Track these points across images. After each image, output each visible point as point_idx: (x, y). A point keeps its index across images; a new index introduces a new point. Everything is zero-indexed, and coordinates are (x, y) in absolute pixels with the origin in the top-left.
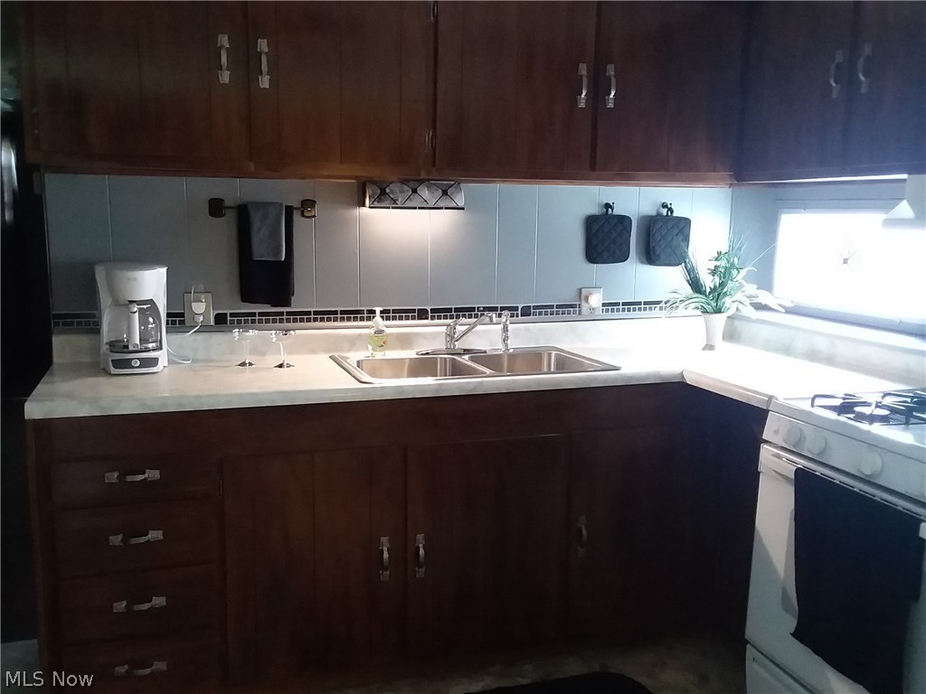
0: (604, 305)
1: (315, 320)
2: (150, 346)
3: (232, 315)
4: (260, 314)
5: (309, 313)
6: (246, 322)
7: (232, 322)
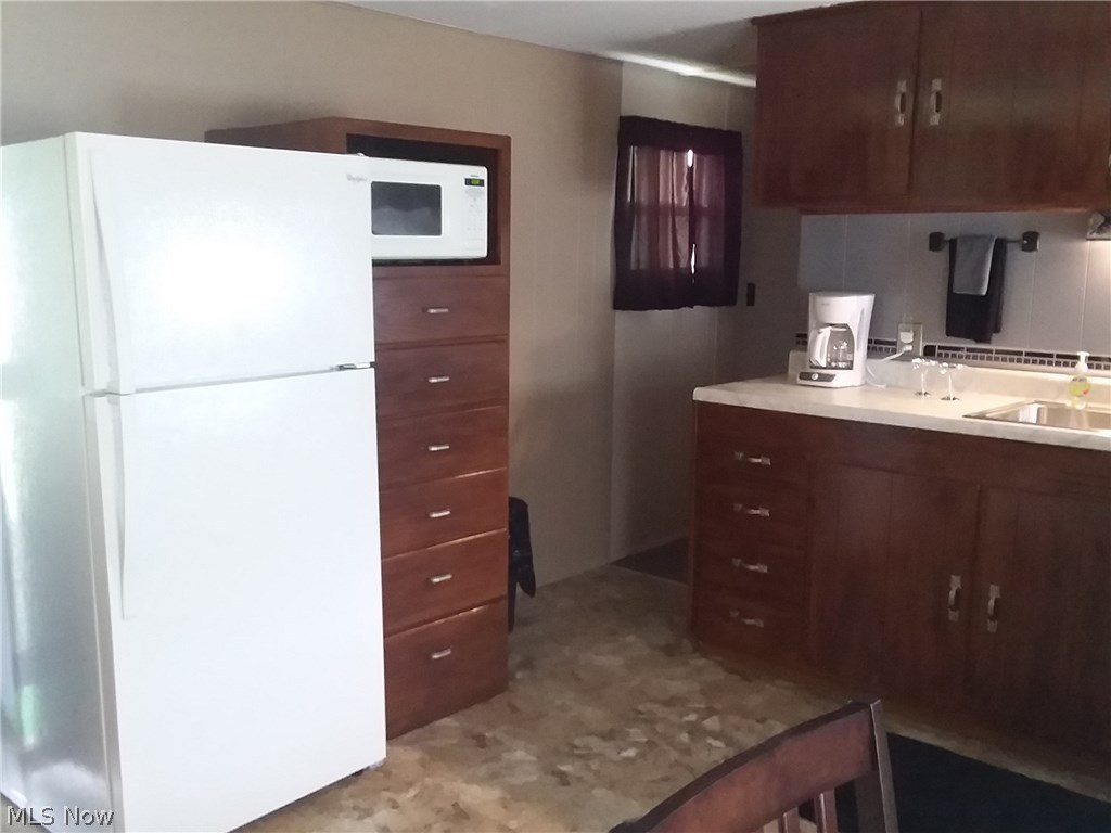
1: (1027, 362)
2: (840, 365)
3: (940, 348)
4: (968, 350)
5: (1020, 353)
6: (954, 356)
7: (940, 355)
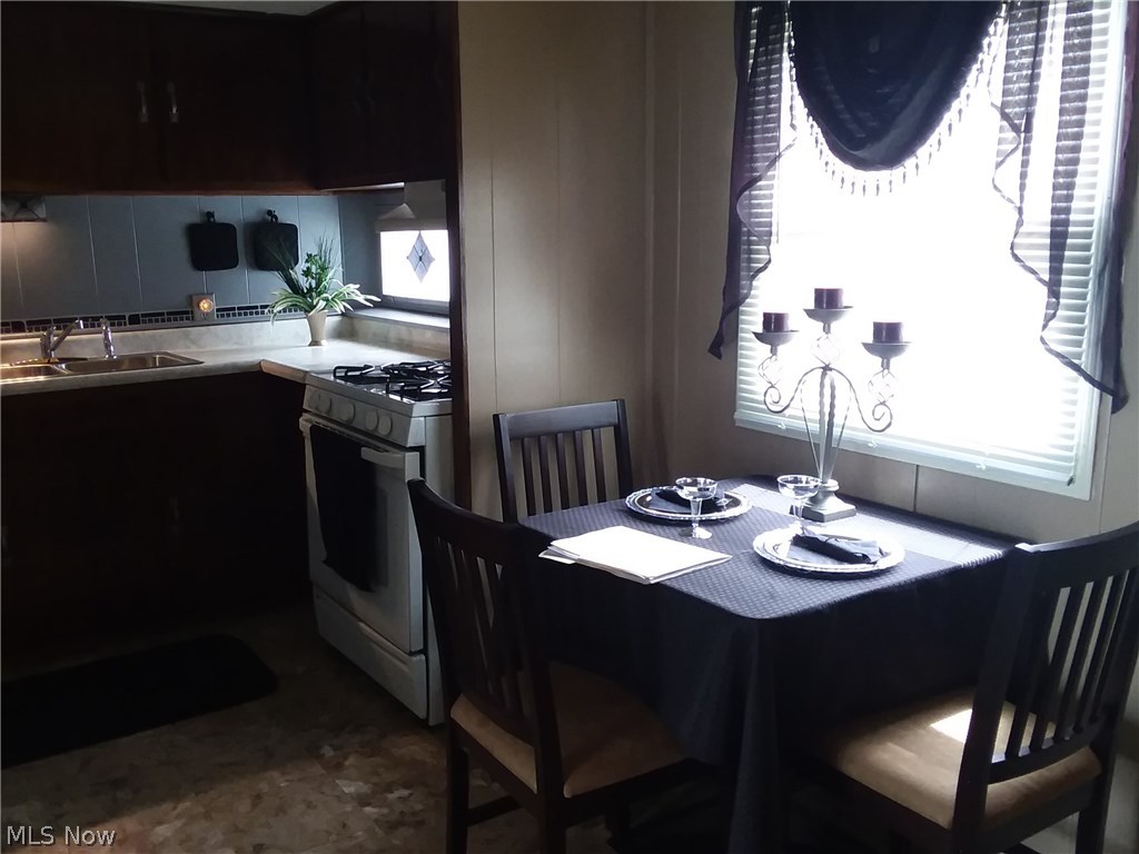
0: (218, 310)
